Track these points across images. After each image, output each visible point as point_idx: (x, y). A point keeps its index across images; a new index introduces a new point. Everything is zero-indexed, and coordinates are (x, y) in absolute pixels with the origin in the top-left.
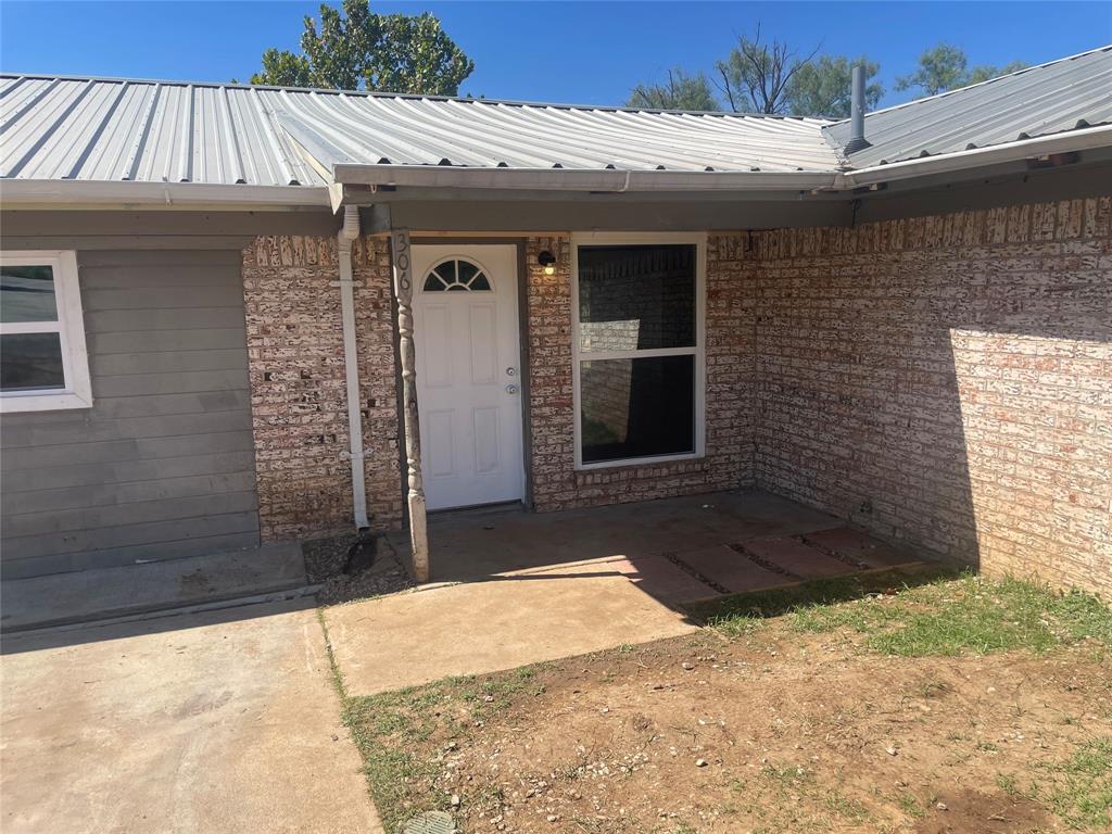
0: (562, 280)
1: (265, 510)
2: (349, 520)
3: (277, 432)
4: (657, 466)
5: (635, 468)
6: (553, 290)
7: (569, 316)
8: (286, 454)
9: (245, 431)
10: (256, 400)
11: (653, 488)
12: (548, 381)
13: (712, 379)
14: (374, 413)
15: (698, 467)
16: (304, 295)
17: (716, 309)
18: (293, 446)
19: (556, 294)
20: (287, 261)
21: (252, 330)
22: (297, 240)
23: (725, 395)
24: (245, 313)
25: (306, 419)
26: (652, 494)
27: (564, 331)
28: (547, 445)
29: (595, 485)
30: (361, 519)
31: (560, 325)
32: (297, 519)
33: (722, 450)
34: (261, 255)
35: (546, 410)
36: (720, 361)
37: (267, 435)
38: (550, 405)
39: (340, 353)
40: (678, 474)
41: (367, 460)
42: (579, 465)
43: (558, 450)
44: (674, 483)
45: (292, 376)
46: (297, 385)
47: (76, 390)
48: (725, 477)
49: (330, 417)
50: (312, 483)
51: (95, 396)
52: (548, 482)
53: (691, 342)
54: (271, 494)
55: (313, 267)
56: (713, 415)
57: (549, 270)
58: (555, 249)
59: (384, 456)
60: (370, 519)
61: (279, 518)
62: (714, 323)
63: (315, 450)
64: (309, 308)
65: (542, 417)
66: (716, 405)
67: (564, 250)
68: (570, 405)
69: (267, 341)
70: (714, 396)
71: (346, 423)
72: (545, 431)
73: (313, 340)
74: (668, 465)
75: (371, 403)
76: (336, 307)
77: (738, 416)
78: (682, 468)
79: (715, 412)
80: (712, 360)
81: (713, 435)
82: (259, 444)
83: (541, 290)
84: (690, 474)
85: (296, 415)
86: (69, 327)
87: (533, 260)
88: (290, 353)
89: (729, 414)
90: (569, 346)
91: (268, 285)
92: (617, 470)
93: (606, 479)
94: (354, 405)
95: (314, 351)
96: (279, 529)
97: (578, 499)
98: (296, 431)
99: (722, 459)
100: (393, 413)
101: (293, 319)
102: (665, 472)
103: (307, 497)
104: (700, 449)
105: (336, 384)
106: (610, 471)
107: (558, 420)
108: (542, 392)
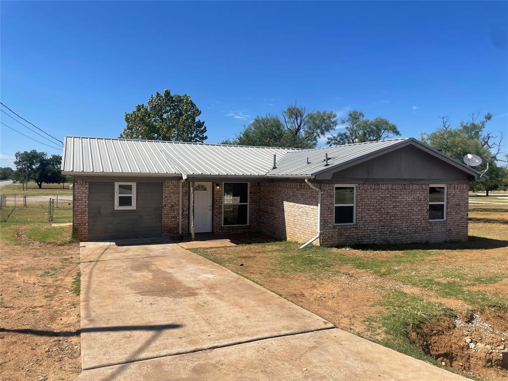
0: (221, 189)
1: (163, 230)
2: (178, 233)
4: (239, 227)
5: (234, 227)
6: (219, 191)
7: (222, 195)
8: (168, 220)
9: (161, 215)
10: (163, 209)
11: (238, 231)
12: (217, 208)
13: (251, 209)
14: (184, 213)
15: (247, 227)
16: (173, 191)
17: (252, 195)
18: (169, 218)
20: (171, 185)
21: (164, 197)
22: (172, 181)
23: (253, 213)
24: (163, 194)
25: (172, 213)
27: (221, 198)
28: (216, 221)
29: (226, 229)
30: (180, 233)
32: (169, 232)
33: (253, 224)
34: (166, 183)
36: (252, 206)
37: (165, 216)
38: (217, 213)
39: (179, 202)
40: (243, 228)
41: (182, 221)
42: (223, 226)
43: (219, 222)
44: (242, 230)
45: (170, 205)
46: (171, 207)
47: (134, 206)
48: (253, 230)
49: (176, 213)
50: (172, 226)
51: (137, 207)
52: (216, 228)
53: (247, 202)
54: (164, 227)
55: (175, 186)
56: (251, 217)
57: (218, 187)
59: (185, 221)
60: (182, 233)
61: (166, 232)
62: (251, 198)
63: (173, 219)
64: (174, 193)
65: (216, 215)
66: (252, 215)
67: (221, 184)
68: (222, 213)
69: (166, 199)
70: (251, 213)
71: (179, 214)
72: (216, 218)
73: (174, 199)
74: (241, 227)
75: (184, 211)
76: (179, 193)
77: (256, 217)
80: (250, 206)
81: (251, 221)
82: (163, 218)
83: (217, 191)
84: (246, 229)
85: (170, 212)
86: (134, 195)
87: (215, 185)
88: (169, 201)
89: (254, 217)
90: (222, 202)
91: (167, 189)
92: (230, 227)
93: (228, 228)
94: (181, 211)
95: (174, 201)
98: (170, 216)
99: (253, 226)
100: (187, 213)
101: (171, 195)
103: (171, 228)
104: (248, 224)
105: (177, 207)
107: (219, 216)
108: (216, 210)
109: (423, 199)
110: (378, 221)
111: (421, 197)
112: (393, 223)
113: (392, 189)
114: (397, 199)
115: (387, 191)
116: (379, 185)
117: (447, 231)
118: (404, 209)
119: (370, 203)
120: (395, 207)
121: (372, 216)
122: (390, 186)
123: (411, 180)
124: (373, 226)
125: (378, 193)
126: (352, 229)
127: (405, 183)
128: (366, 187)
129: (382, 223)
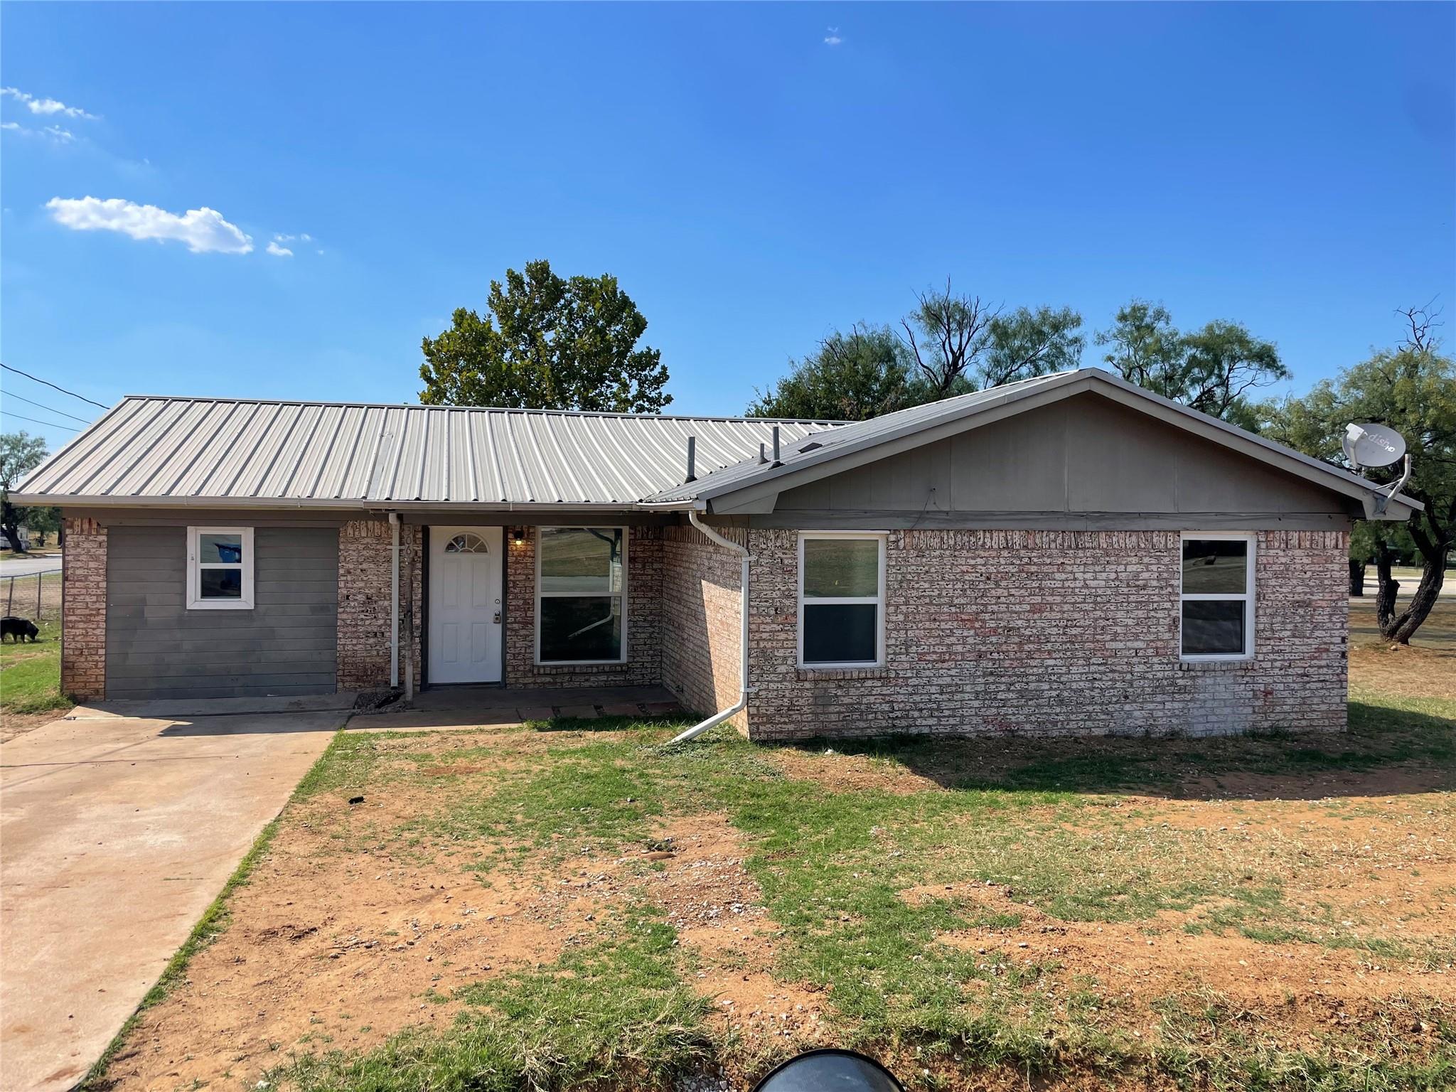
0: (529, 548)
1: (340, 673)
2: (388, 683)
3: (350, 629)
4: (591, 666)
5: (574, 666)
6: (523, 554)
7: (533, 570)
8: (355, 641)
9: (333, 627)
10: (340, 610)
11: (587, 680)
12: (517, 608)
13: (631, 612)
15: (619, 669)
16: (372, 553)
17: (635, 569)
18: (359, 637)
19: (525, 556)
20: (364, 534)
21: (341, 571)
22: (370, 523)
23: (640, 624)
24: (339, 562)
25: (367, 622)
26: (587, 684)
27: (530, 579)
28: (515, 647)
30: (394, 682)
31: (527, 575)
32: (358, 680)
33: (638, 659)
34: (350, 531)
35: (516, 626)
36: (637, 601)
37: (345, 630)
38: (519, 623)
39: (389, 586)
40: (605, 672)
41: (400, 648)
42: (538, 662)
43: (523, 651)
44: (604, 678)
45: (361, 598)
46: (364, 603)
48: (640, 677)
49: (381, 622)
50: (368, 660)
51: (256, 604)
52: (515, 669)
54: (344, 664)
55: (379, 538)
56: (632, 636)
57: (519, 543)
58: (525, 530)
60: (399, 682)
61: (348, 678)
62: (633, 576)
63: (372, 641)
64: (373, 560)
65: (512, 630)
66: (634, 630)
67: (531, 530)
68: (532, 623)
69: (349, 578)
70: (633, 624)
71: (390, 626)
72: (515, 639)
73: (375, 578)
74: (597, 666)
76: (389, 561)
77: (650, 637)
78: (607, 669)
79: (633, 634)
80: (632, 601)
81: (632, 649)
82: (340, 635)
83: (515, 553)
84: (615, 673)
85: (362, 619)
86: (246, 568)
87: (510, 536)
88: (362, 584)
89: (643, 635)
90: (533, 588)
91: (353, 547)
92: (562, 667)
93: (554, 672)
94: (395, 617)
95: (375, 584)
96: (347, 684)
97: (535, 683)
98: (361, 629)
99: (638, 665)
100: (420, 621)
101: (364, 566)
102: (595, 670)
103: (364, 667)
104: (624, 658)
105: (386, 603)
106: (556, 667)
107: (523, 632)
108: (513, 614)
109: (1155, 583)
110: (971, 656)
111: (1145, 575)
112: (1033, 663)
113: (1025, 547)
114: (1047, 583)
115: (1005, 553)
116: (972, 532)
117: (1255, 697)
118: (1076, 615)
119: (939, 596)
120: (1036, 609)
121: (947, 641)
122: (1017, 538)
123: (1102, 515)
124: (953, 672)
125: (973, 562)
126: (869, 683)
127: (1079, 525)
128: (922, 539)
129: (984, 663)
